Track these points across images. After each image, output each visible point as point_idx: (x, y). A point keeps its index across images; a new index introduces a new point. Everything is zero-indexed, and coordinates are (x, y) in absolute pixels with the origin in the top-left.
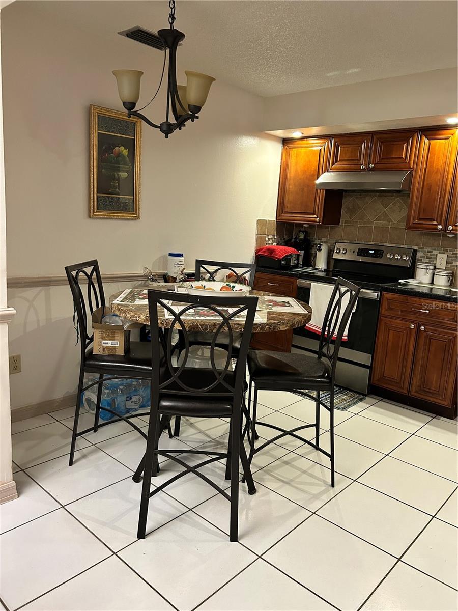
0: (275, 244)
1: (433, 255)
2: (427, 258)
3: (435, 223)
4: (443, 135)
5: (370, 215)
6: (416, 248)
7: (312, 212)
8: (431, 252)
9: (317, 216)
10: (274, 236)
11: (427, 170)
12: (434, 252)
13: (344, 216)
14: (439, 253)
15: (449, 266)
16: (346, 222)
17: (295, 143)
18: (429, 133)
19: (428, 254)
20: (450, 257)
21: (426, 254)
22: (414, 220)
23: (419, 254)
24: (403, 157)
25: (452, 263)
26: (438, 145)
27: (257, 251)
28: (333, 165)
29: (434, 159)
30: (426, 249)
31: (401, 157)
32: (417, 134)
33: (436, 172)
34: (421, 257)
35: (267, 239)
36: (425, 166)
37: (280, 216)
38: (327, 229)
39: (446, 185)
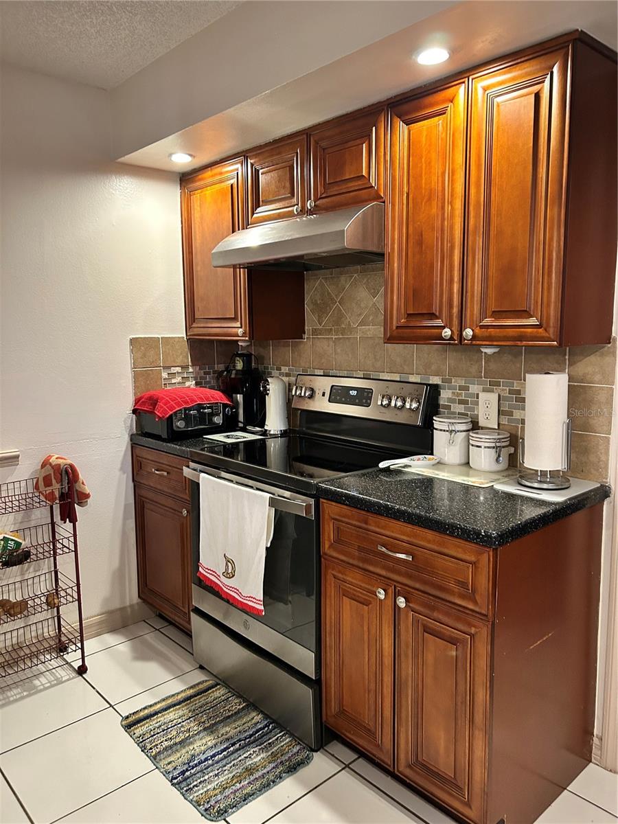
0: (191, 384)
1: (472, 395)
2: (461, 402)
3: (439, 322)
4: (431, 105)
5: (350, 314)
6: (435, 380)
7: (233, 316)
8: (467, 389)
9: (241, 325)
10: (184, 367)
11: (411, 196)
12: (474, 389)
13: (311, 320)
14: (484, 390)
15: (504, 421)
16: (315, 332)
17: (197, 179)
18: (405, 107)
19: (461, 394)
20: (506, 399)
21: (459, 395)
22: (398, 320)
23: (445, 395)
24: (364, 173)
25: (511, 414)
26: (425, 134)
27: (137, 401)
28: (253, 214)
29: (421, 167)
30: (458, 382)
31: (360, 174)
32: (383, 114)
33: (430, 199)
34: (450, 400)
35: (165, 375)
36: (405, 189)
37: (190, 328)
38: (287, 348)
39: (452, 228)
